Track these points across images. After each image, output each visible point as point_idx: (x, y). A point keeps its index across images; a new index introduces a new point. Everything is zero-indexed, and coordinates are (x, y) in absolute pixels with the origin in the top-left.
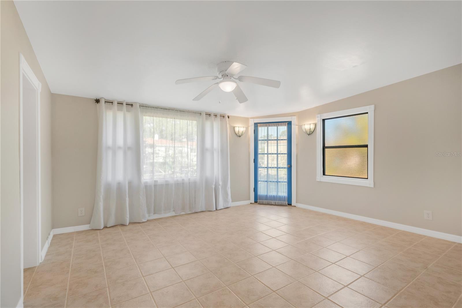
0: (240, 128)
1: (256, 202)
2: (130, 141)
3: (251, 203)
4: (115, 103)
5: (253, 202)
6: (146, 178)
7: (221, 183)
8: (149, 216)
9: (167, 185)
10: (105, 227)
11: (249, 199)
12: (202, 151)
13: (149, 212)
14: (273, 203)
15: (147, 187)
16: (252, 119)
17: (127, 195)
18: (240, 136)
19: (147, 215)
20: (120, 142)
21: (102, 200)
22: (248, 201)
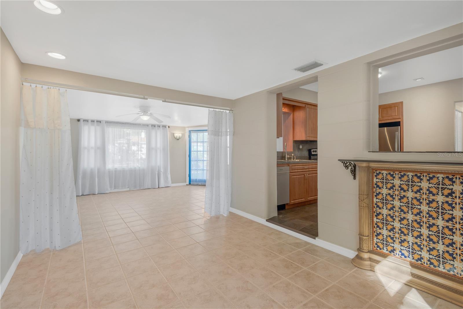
0: (178, 134)
1: (190, 184)
2: (99, 143)
3: (187, 185)
4: (90, 121)
5: (188, 184)
6: (110, 166)
7: (162, 170)
8: (111, 190)
9: (123, 171)
10: (83, 195)
11: (186, 182)
12: (149, 149)
13: (111, 187)
14: (200, 184)
15: (109, 172)
16: (187, 128)
17: (97, 177)
18: (178, 140)
19: (109, 189)
20: (92, 144)
21: (81, 179)
22: (185, 183)
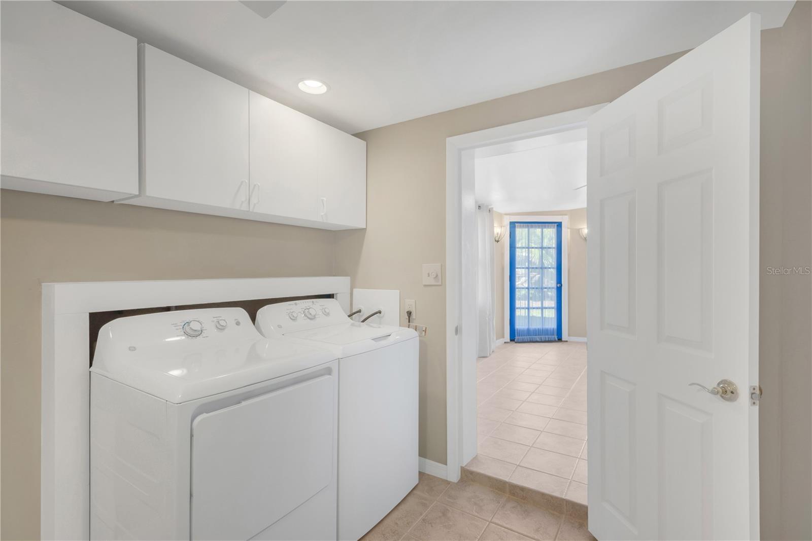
1: (512, 340)
3: (505, 343)
5: (508, 340)
11: (503, 337)
14: (538, 340)
16: (508, 216)
18: (498, 242)
22: (502, 339)
